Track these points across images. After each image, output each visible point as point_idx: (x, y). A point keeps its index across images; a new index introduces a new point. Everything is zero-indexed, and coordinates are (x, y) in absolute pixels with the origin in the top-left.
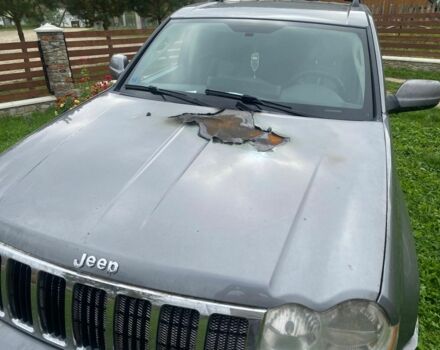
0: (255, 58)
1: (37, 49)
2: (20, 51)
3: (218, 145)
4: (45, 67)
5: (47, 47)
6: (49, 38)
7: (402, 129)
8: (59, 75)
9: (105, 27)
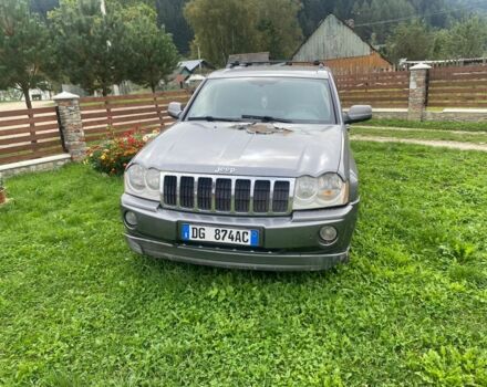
0: (264, 99)
1: (54, 114)
2: (26, 117)
3: (259, 136)
4: (61, 128)
5: (64, 110)
6: (66, 103)
7: (370, 157)
8: (74, 135)
9: (104, 94)
